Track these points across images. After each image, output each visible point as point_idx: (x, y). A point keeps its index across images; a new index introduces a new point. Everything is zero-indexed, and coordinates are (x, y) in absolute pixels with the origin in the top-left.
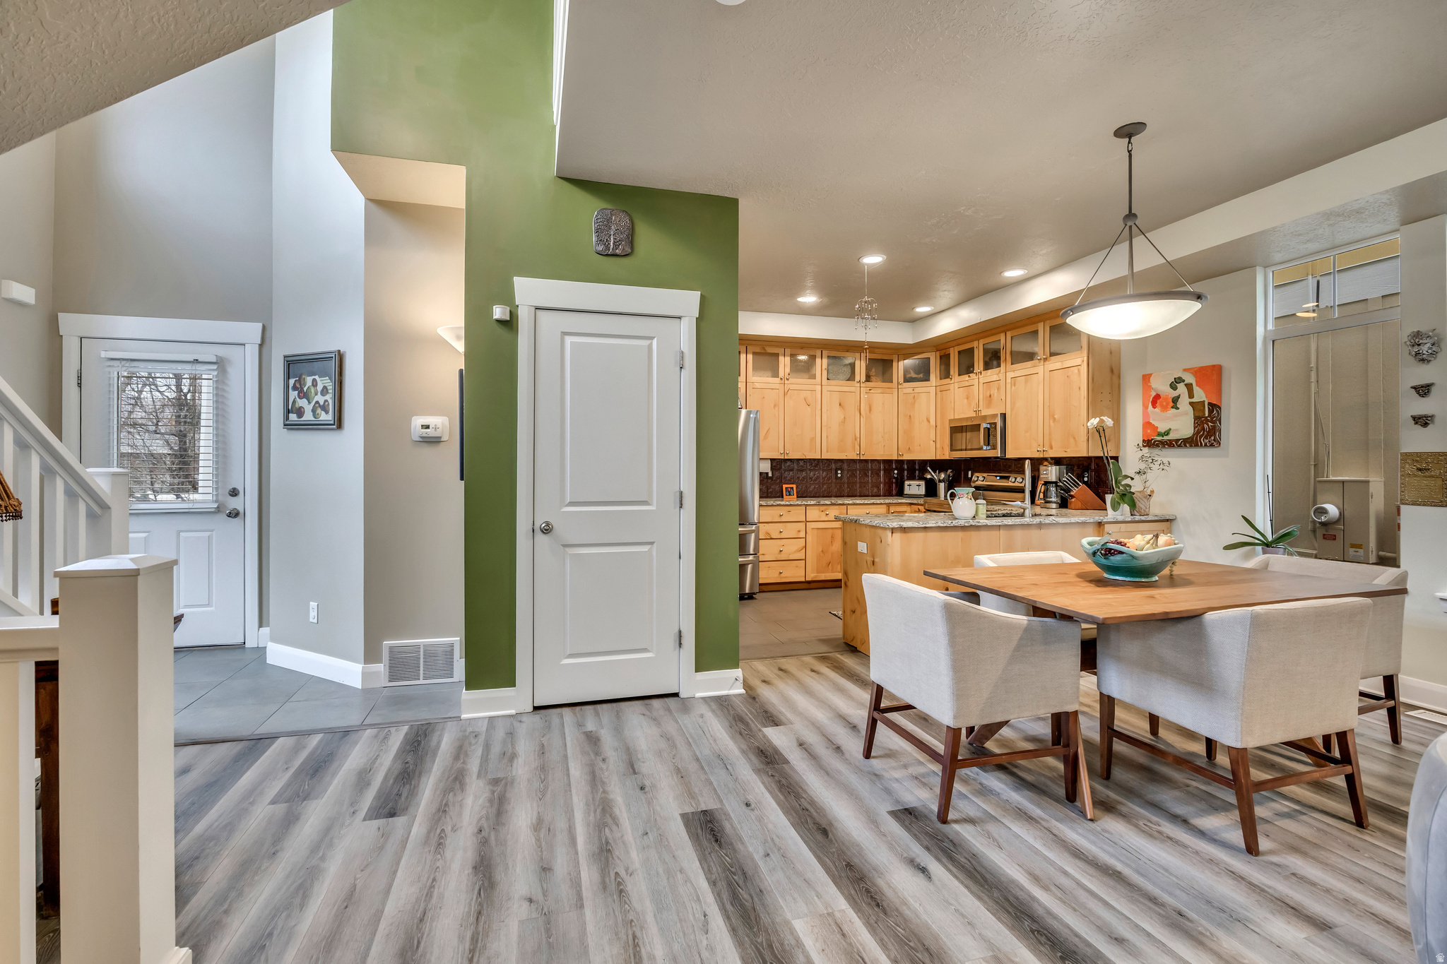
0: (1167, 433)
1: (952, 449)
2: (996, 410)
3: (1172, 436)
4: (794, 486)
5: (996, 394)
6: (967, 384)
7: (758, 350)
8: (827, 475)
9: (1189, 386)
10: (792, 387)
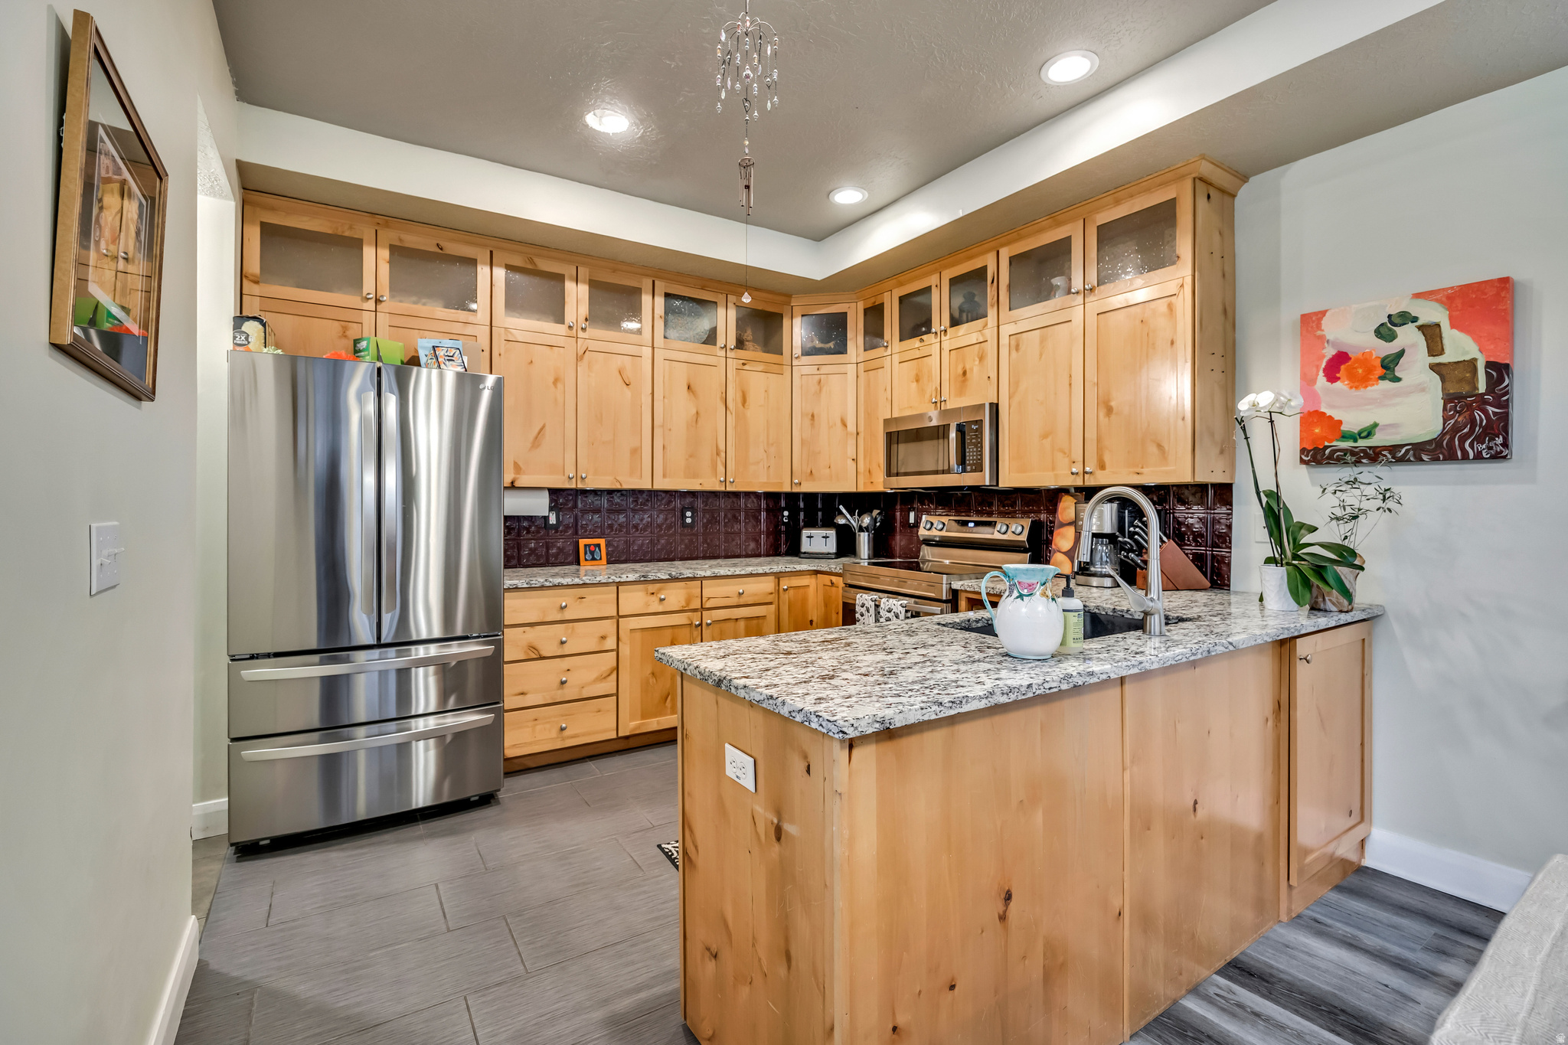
0: (1369, 433)
1: (889, 474)
2: (979, 395)
3: (1378, 440)
4: (602, 542)
5: (976, 369)
6: (918, 354)
7: (517, 261)
8: (666, 519)
9: (1432, 334)
10: (593, 345)
